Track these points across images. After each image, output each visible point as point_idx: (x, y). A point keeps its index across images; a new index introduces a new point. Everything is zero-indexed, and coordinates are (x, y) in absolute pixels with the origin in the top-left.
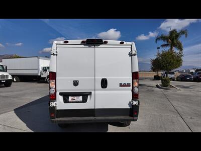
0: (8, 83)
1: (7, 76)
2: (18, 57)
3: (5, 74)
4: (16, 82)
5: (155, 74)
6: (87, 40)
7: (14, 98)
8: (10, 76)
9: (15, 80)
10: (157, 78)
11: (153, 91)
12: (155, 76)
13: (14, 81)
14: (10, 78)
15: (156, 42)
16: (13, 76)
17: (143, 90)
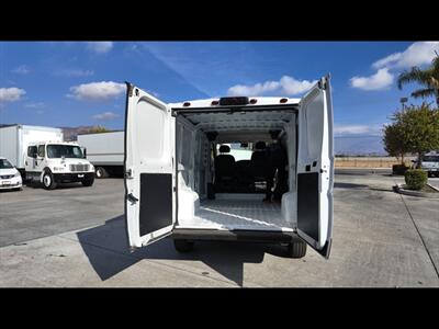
0: (88, 180)
1: (86, 166)
2: (104, 131)
3: (83, 162)
4: (101, 178)
5: (395, 161)
6: (222, 99)
7: (100, 205)
8: (92, 166)
9: (99, 175)
10: (399, 170)
11: (381, 198)
12: (395, 167)
13: (97, 177)
14: (91, 169)
15: (400, 87)
16: (96, 167)
17: (356, 196)
